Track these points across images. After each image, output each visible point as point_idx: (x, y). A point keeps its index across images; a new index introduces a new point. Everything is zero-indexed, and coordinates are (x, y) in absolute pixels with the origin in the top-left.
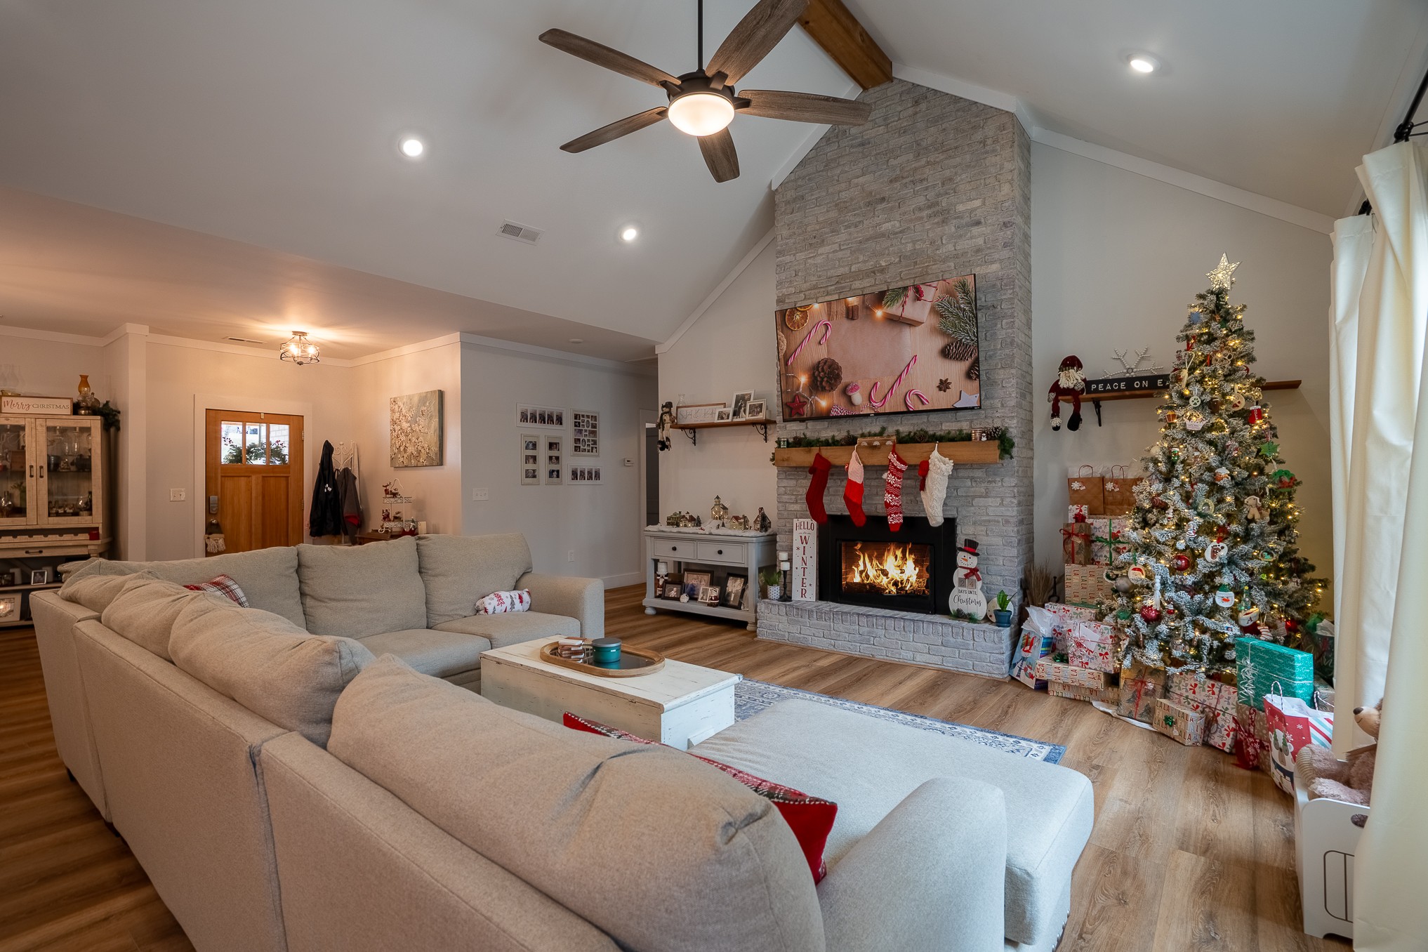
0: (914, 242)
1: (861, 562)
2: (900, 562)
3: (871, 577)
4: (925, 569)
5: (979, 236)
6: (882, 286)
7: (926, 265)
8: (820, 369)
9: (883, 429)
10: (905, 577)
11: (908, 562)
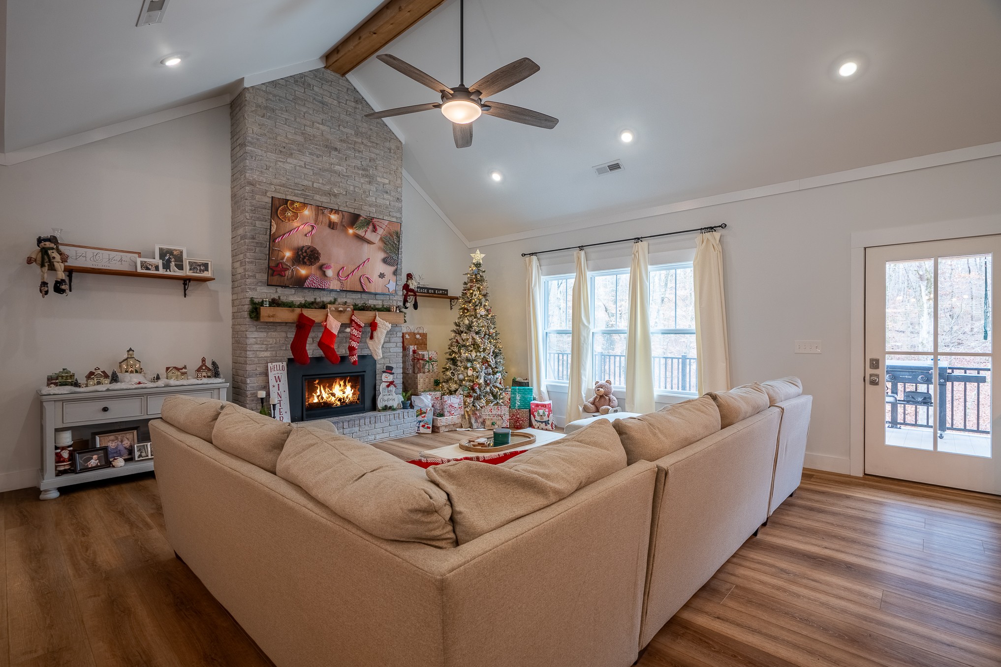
0: (355, 187)
1: (318, 391)
2: (342, 388)
3: (325, 398)
4: (357, 390)
5: (387, 200)
6: (335, 206)
7: (361, 203)
8: (303, 251)
9: (335, 300)
10: (345, 395)
11: (347, 387)
